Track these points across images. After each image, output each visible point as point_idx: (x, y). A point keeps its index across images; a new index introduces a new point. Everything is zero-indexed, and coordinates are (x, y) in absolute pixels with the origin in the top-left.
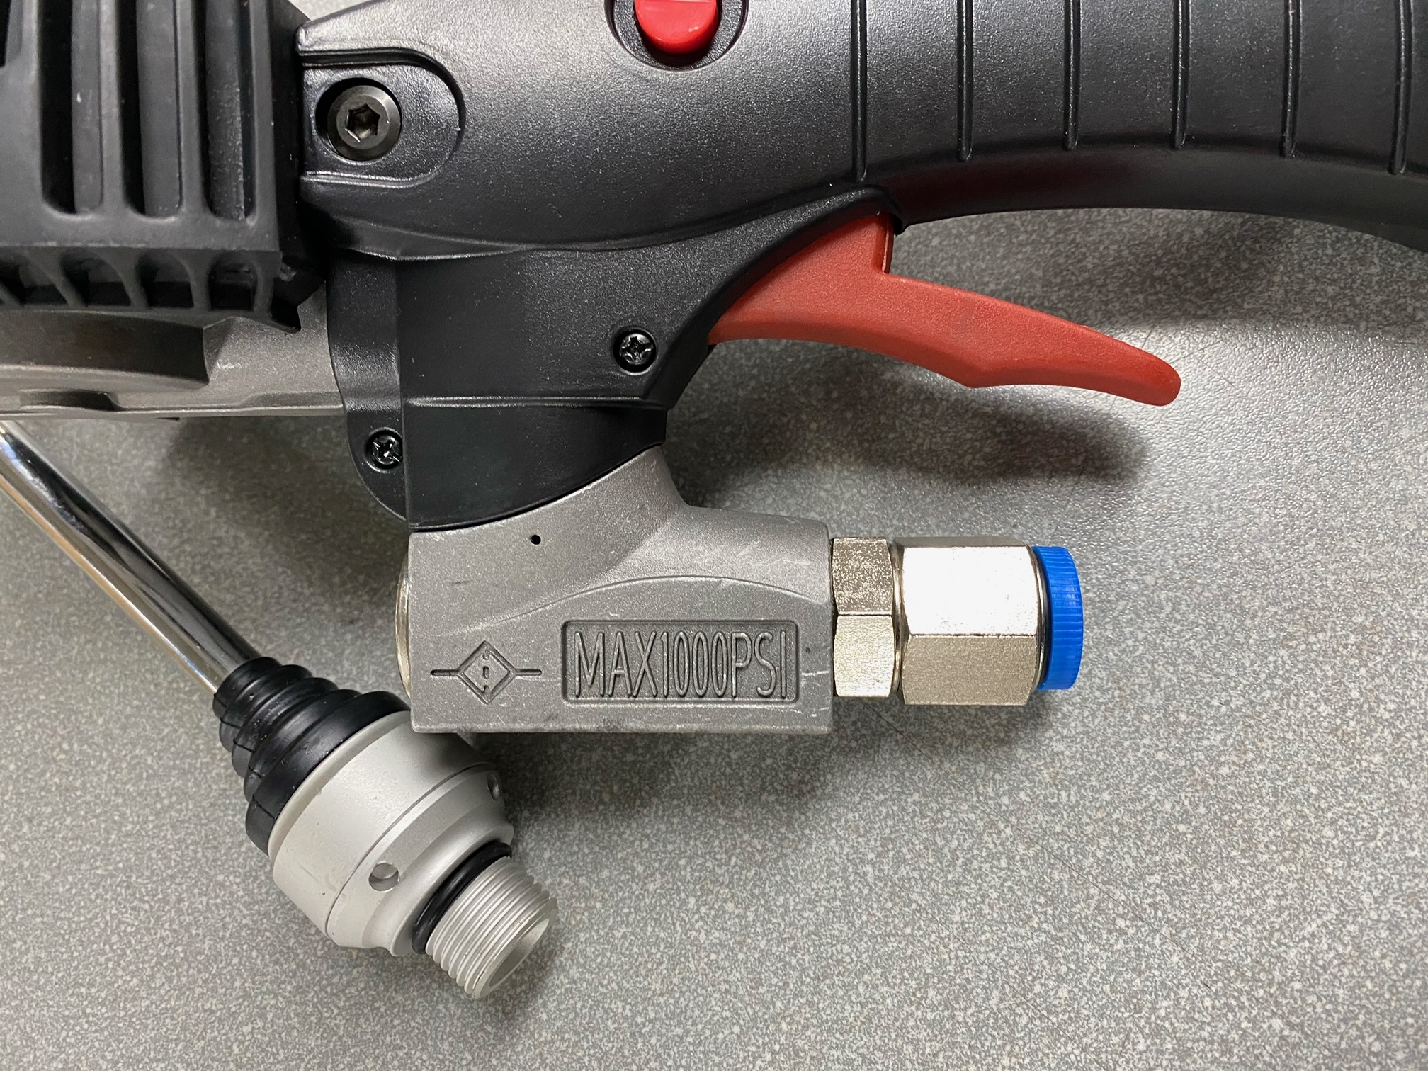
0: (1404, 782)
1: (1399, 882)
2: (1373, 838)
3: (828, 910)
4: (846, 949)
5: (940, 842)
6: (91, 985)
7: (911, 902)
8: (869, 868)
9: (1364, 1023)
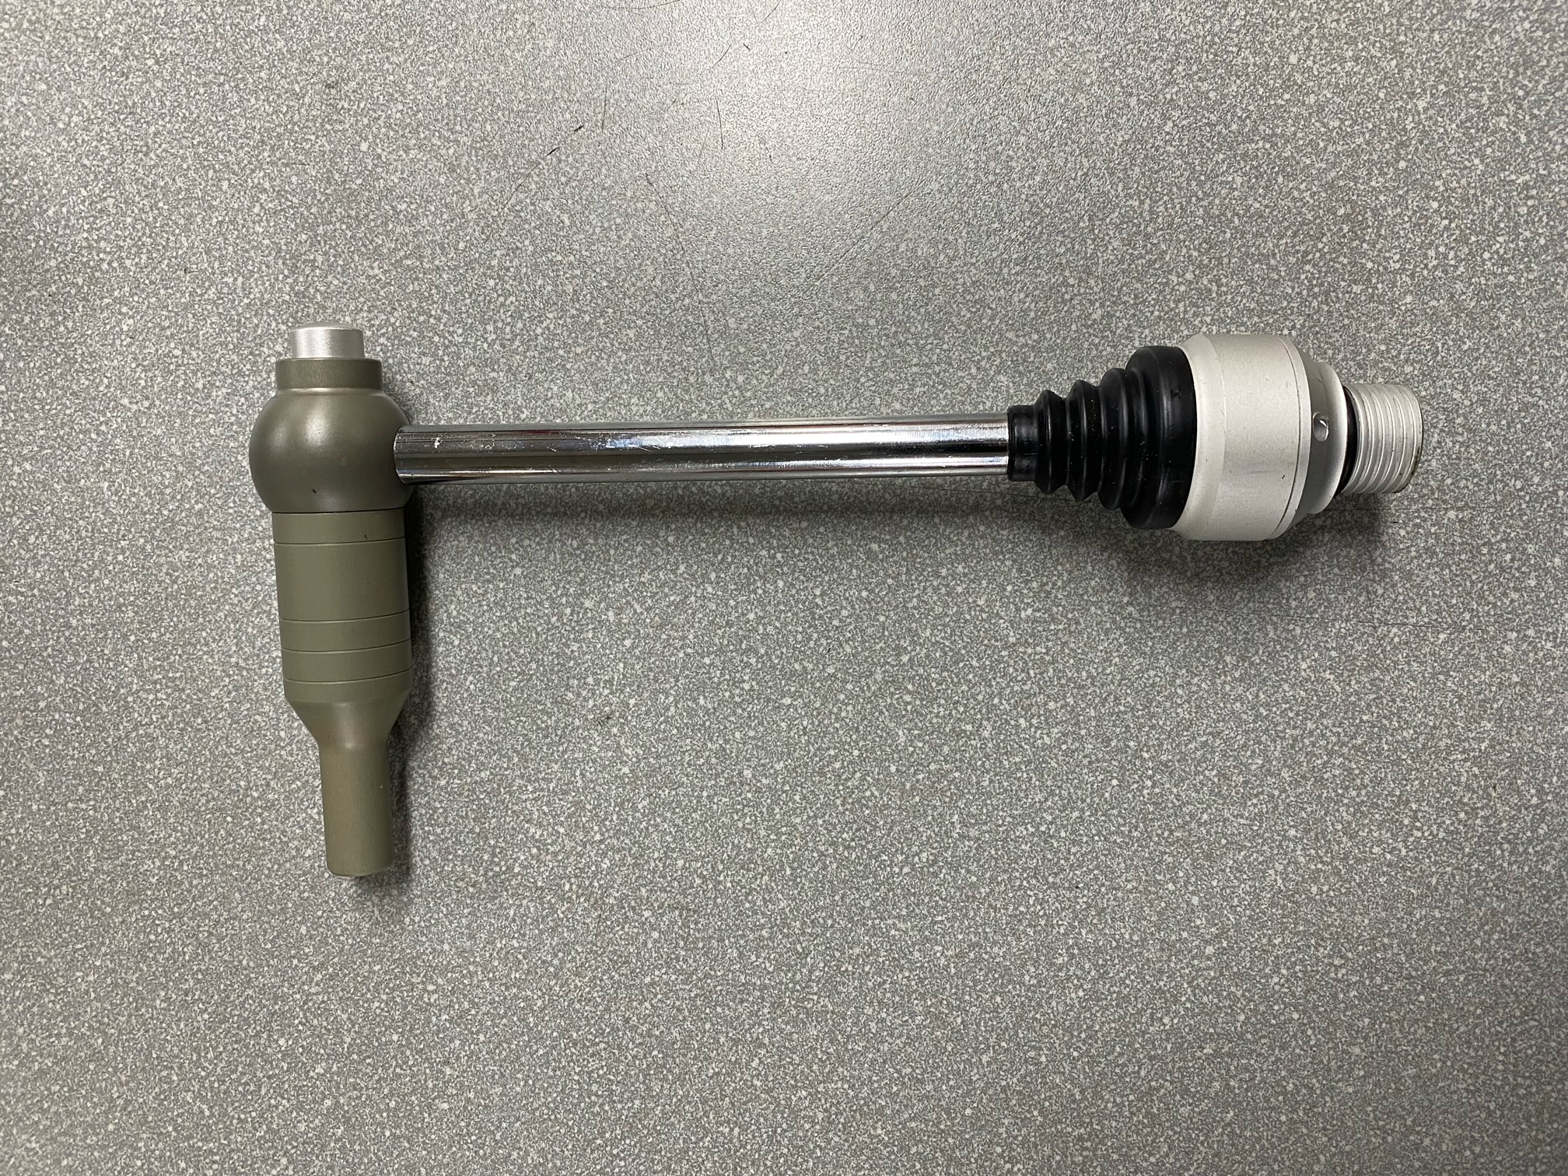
0: (1434, 303)
1: (1470, 370)
2: (1437, 353)
3: (1121, 657)
4: (1152, 673)
5: (1166, 556)
6: (602, 1134)
7: (1174, 610)
8: (1130, 609)
9: (1503, 475)
